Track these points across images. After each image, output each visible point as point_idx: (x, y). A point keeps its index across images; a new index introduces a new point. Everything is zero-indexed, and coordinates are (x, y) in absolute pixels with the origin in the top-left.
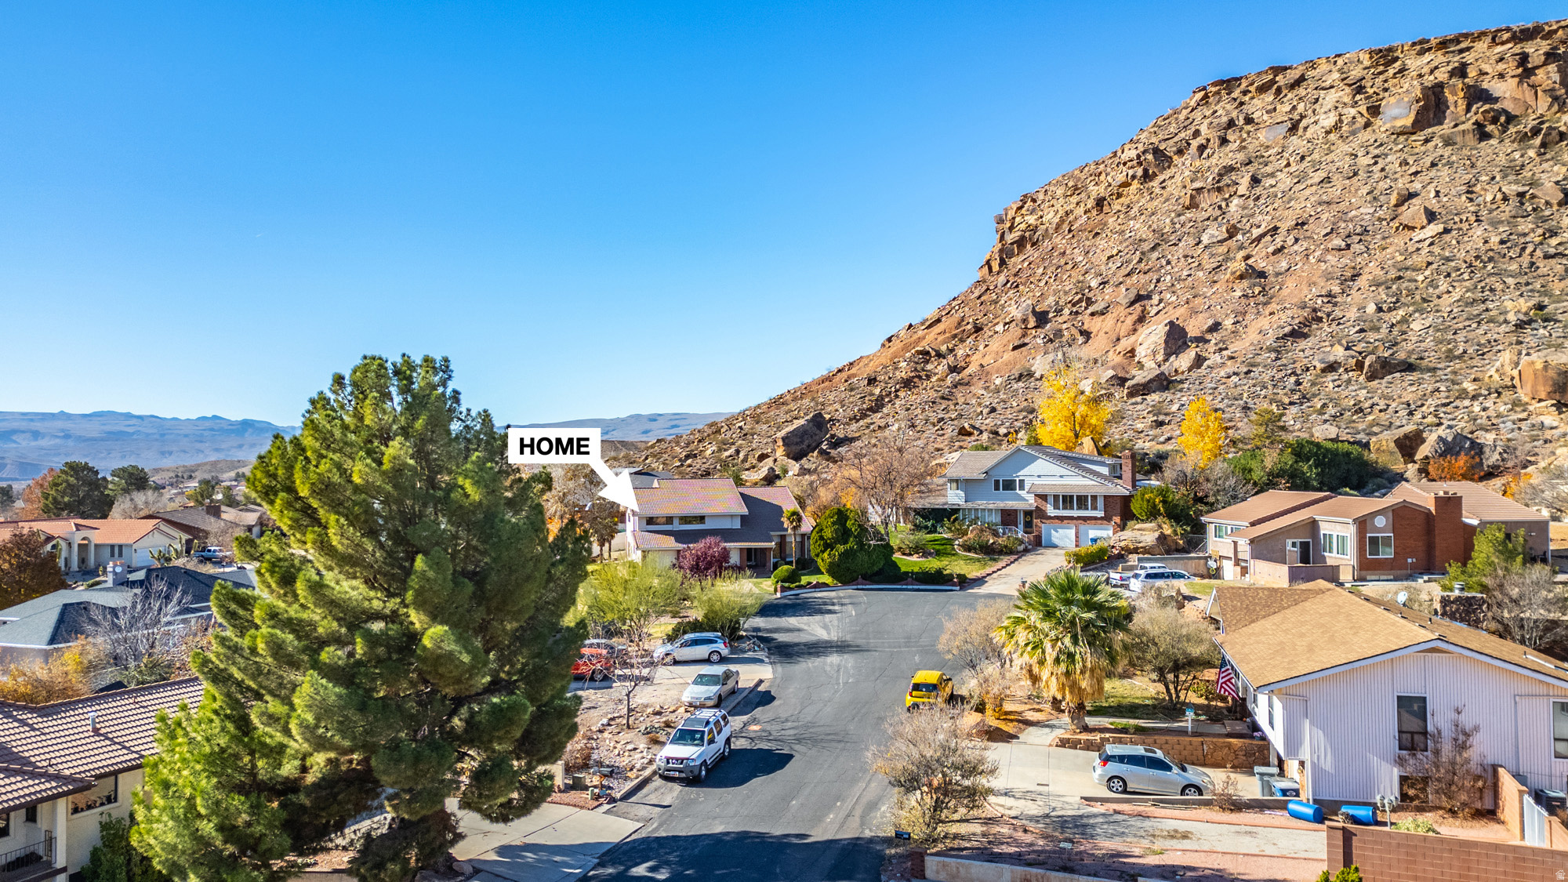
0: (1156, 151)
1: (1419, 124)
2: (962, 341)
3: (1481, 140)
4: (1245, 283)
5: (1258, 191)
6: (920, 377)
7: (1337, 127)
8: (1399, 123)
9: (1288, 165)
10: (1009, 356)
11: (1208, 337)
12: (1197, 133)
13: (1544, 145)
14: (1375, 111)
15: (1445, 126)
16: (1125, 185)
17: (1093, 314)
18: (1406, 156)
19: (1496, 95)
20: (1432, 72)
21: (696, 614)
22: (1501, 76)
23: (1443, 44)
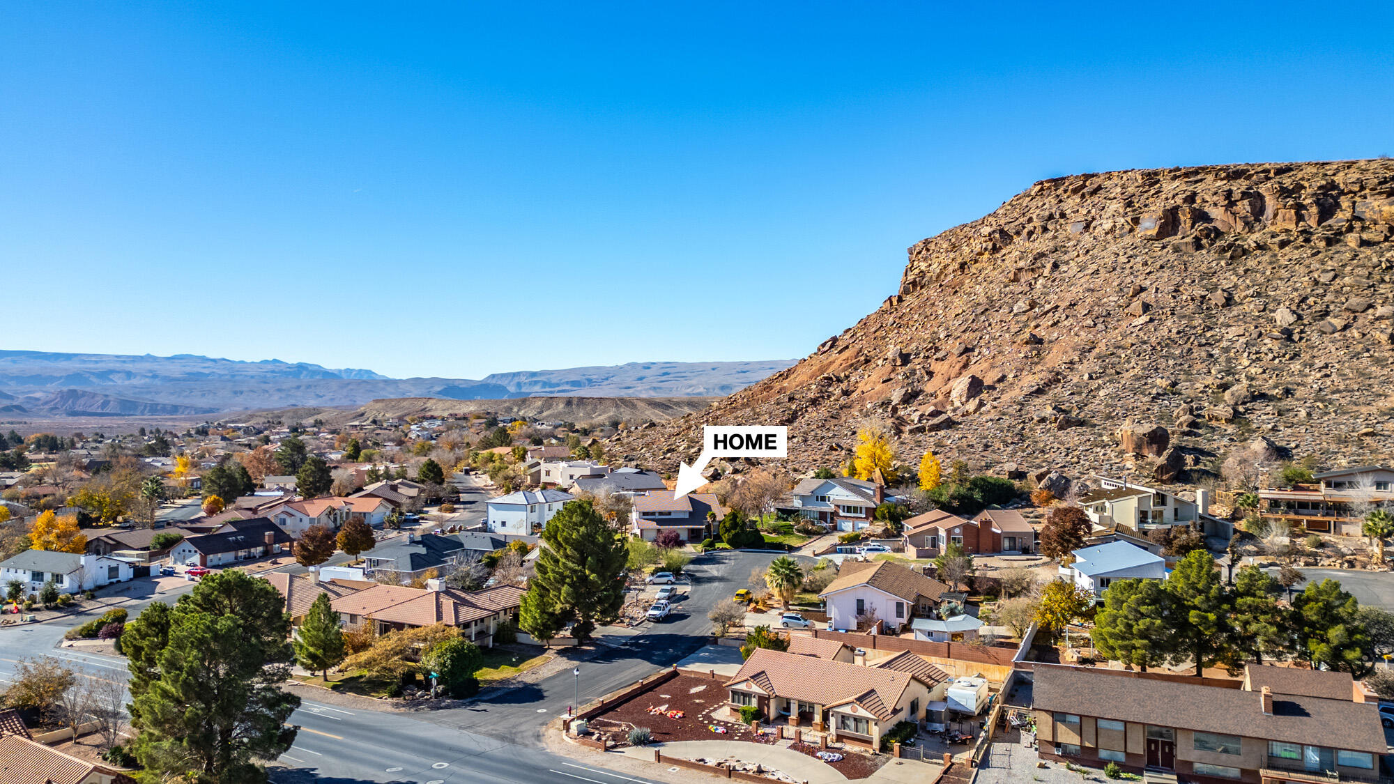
0: (1002, 232)
1: (1161, 235)
2: (856, 369)
3: (1197, 249)
4: (1029, 347)
5: (1056, 274)
6: (823, 397)
7: (1112, 230)
8: (1149, 233)
9: (1078, 256)
10: (879, 387)
11: (997, 385)
12: (1030, 220)
13: (1232, 258)
14: (1136, 221)
15: (1177, 237)
16: (980, 254)
17: (936, 360)
18: (1147, 258)
19: (1212, 217)
20: (1174, 197)
21: (663, 564)
22: (1215, 204)
23: (1187, 175)
